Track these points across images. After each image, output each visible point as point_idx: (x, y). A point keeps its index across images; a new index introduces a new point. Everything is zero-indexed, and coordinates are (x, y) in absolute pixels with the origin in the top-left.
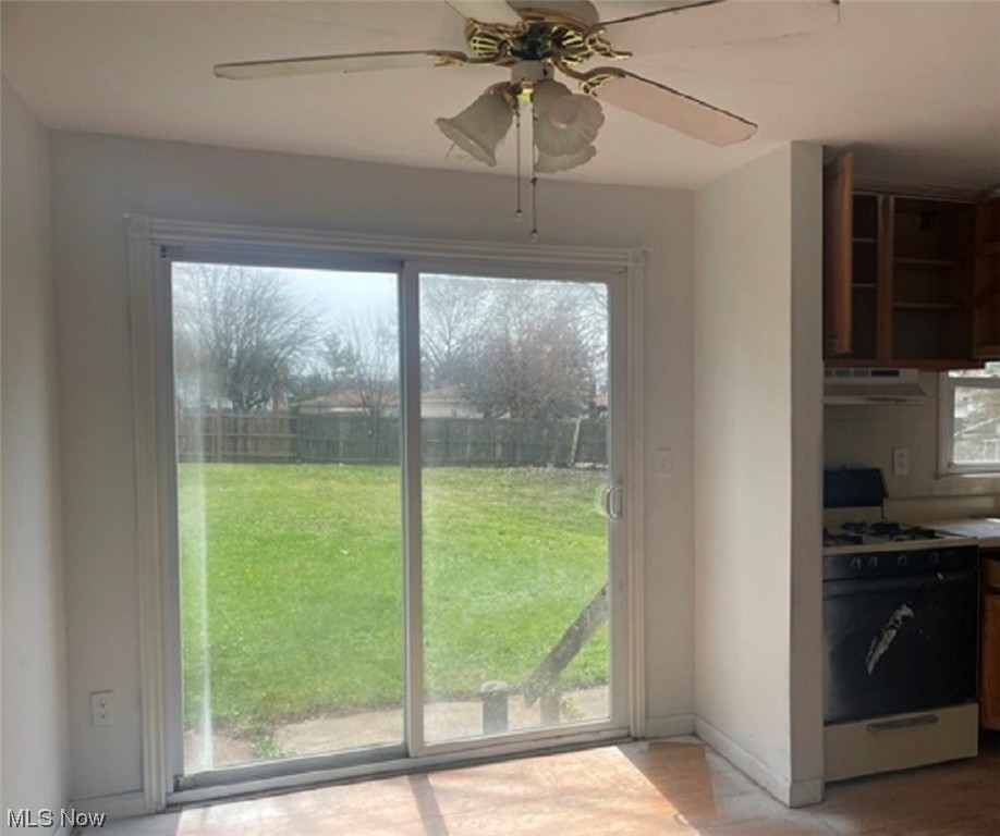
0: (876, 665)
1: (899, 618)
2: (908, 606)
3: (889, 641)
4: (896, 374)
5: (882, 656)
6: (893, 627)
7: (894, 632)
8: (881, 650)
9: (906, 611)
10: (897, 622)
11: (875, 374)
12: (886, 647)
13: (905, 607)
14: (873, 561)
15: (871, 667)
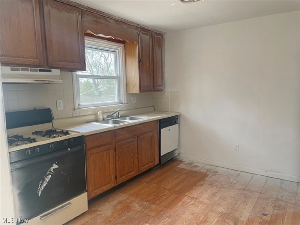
0: (42, 192)
1: (52, 170)
2: (56, 164)
3: (48, 180)
4: (50, 71)
5: (45, 187)
6: (49, 174)
7: (50, 176)
8: (44, 185)
9: (55, 166)
10: (51, 172)
11: (40, 71)
12: (47, 183)
13: (54, 165)
14: (37, 149)
15: (40, 193)
